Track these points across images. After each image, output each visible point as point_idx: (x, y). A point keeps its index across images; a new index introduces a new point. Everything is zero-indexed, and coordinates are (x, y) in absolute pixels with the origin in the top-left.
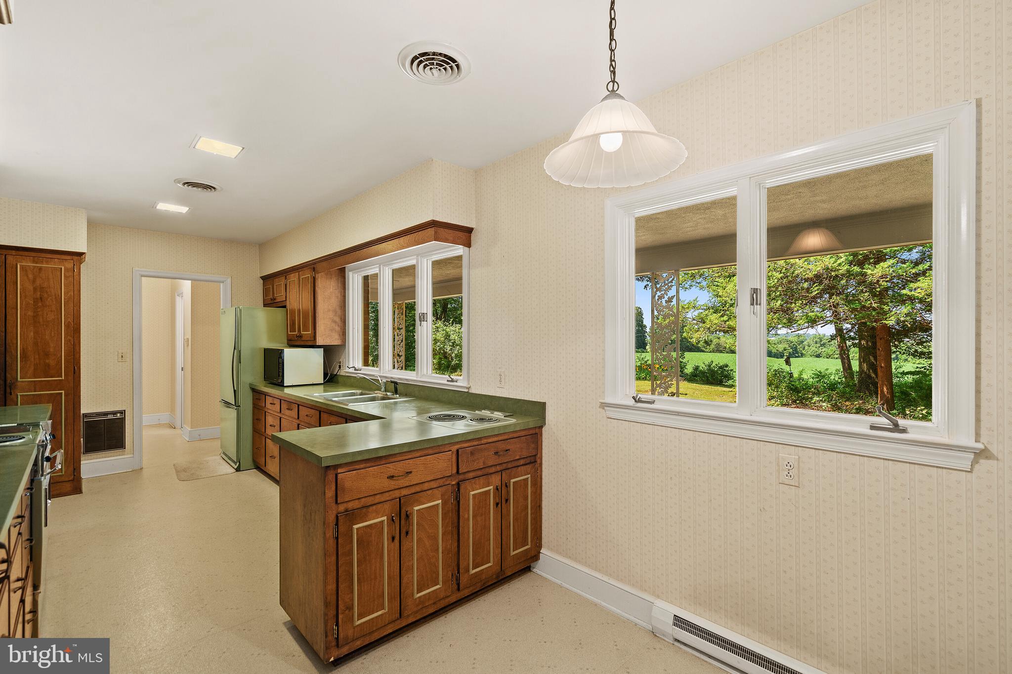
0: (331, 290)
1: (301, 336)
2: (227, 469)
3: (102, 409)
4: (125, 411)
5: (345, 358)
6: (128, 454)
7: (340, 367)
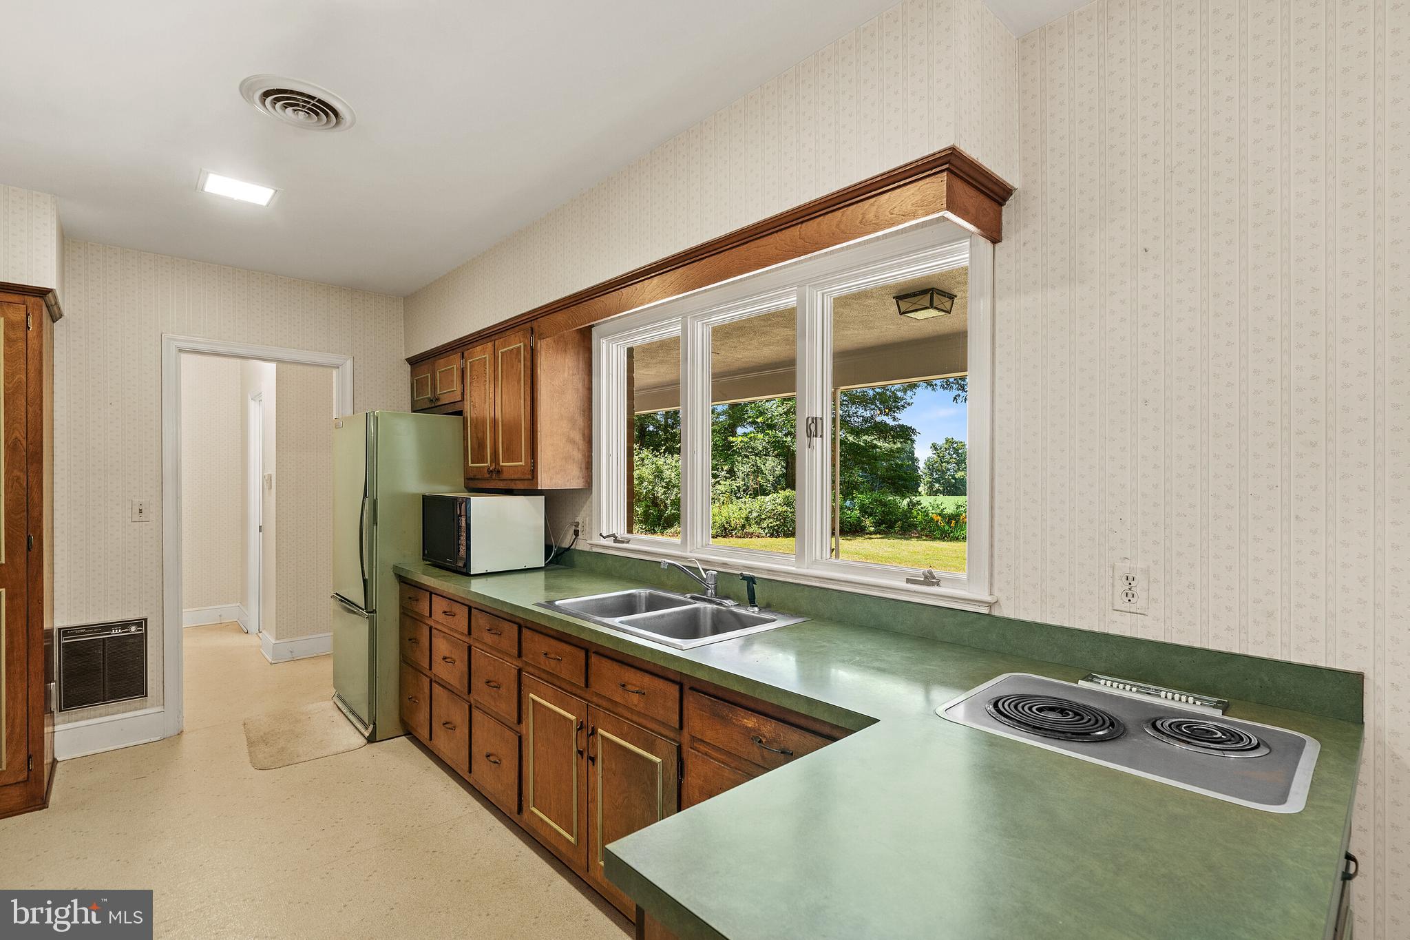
0: (566, 375)
1: (498, 472)
2: (349, 737)
3: (99, 618)
4: (146, 620)
5: (591, 516)
6: (153, 706)
7: (576, 533)
